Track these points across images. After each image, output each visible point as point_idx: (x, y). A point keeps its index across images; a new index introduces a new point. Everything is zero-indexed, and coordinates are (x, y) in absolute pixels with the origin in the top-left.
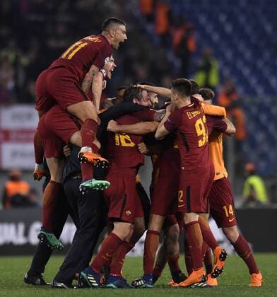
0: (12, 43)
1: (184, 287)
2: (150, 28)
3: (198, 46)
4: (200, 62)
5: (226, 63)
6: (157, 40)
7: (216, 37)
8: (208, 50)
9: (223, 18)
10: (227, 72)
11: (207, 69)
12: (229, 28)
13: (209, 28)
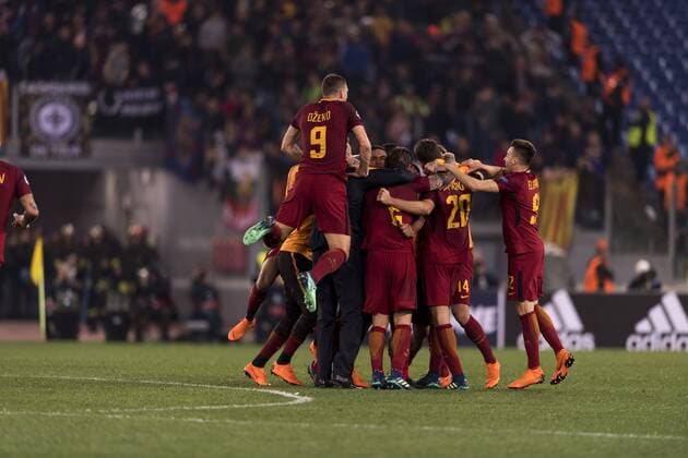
0: (409, 89)
1: (516, 388)
2: (574, 73)
3: (633, 97)
4: (634, 115)
5: (665, 118)
6: (583, 88)
7: (653, 86)
8: (645, 101)
9: (662, 63)
10: (666, 128)
11: (643, 124)
12: (669, 75)
13: (646, 75)
